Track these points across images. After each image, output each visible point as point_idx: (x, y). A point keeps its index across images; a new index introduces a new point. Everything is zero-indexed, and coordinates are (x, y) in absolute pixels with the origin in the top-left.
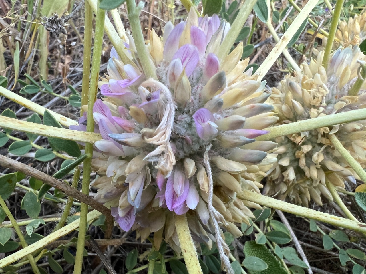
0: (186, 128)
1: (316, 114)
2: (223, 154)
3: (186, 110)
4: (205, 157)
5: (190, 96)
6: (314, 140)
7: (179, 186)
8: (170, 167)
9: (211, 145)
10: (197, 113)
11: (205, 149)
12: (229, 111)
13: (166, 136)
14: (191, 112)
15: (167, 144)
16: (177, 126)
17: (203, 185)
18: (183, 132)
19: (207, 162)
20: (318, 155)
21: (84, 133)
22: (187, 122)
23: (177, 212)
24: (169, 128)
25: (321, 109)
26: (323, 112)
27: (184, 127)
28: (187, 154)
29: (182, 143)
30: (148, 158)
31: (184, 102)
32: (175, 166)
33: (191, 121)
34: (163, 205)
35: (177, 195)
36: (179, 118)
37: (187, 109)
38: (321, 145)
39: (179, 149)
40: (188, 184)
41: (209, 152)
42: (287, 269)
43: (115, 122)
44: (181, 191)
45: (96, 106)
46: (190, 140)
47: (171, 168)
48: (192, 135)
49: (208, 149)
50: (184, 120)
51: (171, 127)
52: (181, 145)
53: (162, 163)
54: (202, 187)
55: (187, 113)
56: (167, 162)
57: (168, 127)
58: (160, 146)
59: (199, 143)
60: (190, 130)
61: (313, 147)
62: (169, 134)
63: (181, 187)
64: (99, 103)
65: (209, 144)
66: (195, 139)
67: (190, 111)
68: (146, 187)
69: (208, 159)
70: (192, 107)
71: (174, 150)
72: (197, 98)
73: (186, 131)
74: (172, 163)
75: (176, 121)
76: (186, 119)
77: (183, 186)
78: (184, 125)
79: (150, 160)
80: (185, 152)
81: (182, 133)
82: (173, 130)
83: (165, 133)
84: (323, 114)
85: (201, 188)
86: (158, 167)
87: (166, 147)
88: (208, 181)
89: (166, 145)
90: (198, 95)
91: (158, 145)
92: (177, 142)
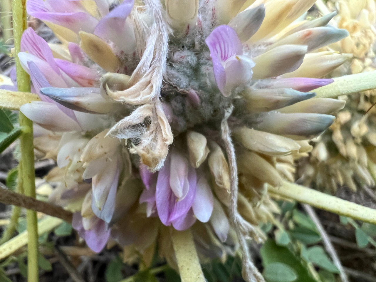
0: (188, 76)
1: (361, 68)
2: (251, 124)
3: (187, 41)
4: (222, 128)
5: (195, 14)
6: (354, 105)
7: (179, 183)
8: (162, 149)
9: (232, 107)
10: (215, 35)
11: (223, 115)
12: (259, 48)
13: (152, 87)
14: (197, 47)
15: (155, 104)
16: (173, 72)
17: (221, 177)
18: (184, 84)
19: (227, 137)
20: (360, 126)
21: (8, 92)
22: (190, 65)
23: (177, 227)
24: (158, 71)
25: (368, 61)
26: (371, 66)
27: (185, 73)
28: (192, 126)
29: (183, 105)
30: (116, 132)
31: (184, 25)
32: (171, 147)
33: (199, 63)
34: (152, 214)
35: (176, 198)
36: (177, 56)
37: (190, 40)
38: (362, 112)
39: (178, 115)
40: (195, 178)
41: (229, 120)
42: (315, 275)
43: (61, 71)
44: (184, 190)
45: (26, 41)
46: (197, 97)
47: (165, 152)
48: (201, 88)
49: (228, 114)
50: (184, 60)
51: (161, 71)
52: (181, 108)
53: (146, 141)
54: (219, 180)
55: (189, 48)
56: (155, 139)
57: (156, 71)
58: (142, 107)
59: (211, 103)
60: (197, 79)
61: (353, 115)
62: (158, 83)
63: (183, 184)
64: (30, 35)
65: (229, 106)
66: (206, 96)
67: (196, 43)
68: (123, 183)
69: (229, 131)
70: (200, 36)
71: (169, 116)
72: (209, 17)
73: (190, 81)
74: (166, 140)
75: (170, 62)
76: (189, 59)
77: (188, 182)
78: (185, 69)
79: (120, 137)
80: (188, 121)
81: (182, 86)
82: (166, 78)
83: (149, 82)
84: (370, 69)
85: (217, 183)
86: (136, 150)
87: (154, 110)
88: (229, 170)
89: (152, 105)
90: (210, 12)
91: (137, 106)
92: (174, 102)
